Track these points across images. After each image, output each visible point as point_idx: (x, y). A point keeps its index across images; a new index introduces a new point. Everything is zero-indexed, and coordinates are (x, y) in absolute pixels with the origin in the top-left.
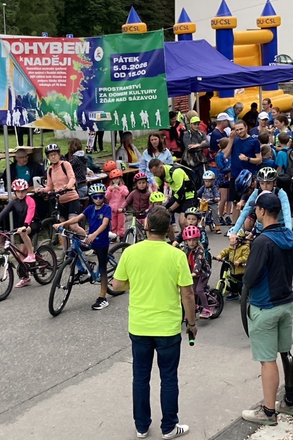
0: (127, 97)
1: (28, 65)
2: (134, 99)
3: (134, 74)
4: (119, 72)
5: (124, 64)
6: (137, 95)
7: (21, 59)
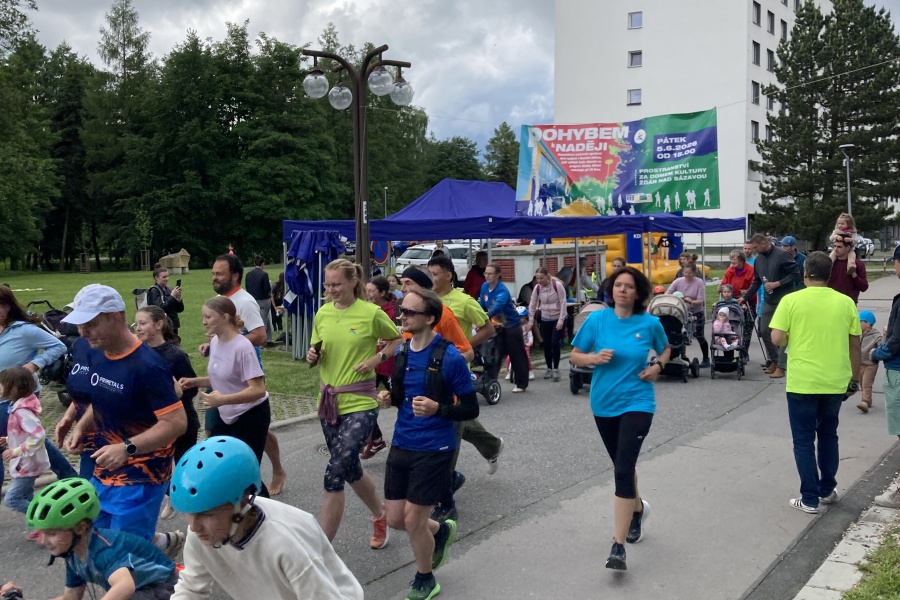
0: (673, 177)
1: (560, 152)
2: (681, 178)
3: (680, 154)
4: (663, 152)
5: (669, 144)
6: (685, 175)
7: (553, 146)
